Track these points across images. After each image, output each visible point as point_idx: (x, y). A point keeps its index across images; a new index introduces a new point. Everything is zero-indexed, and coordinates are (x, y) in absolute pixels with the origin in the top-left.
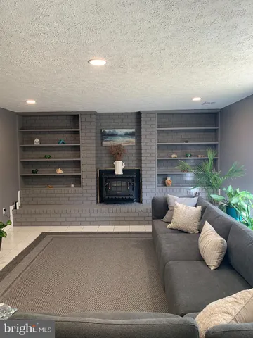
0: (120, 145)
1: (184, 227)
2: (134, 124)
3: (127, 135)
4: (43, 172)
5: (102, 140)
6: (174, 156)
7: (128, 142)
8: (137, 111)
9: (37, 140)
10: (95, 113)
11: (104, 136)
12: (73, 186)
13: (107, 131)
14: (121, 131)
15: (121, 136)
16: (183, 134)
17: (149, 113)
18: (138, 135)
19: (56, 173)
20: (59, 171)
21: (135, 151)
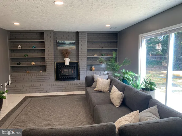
0: (68, 49)
1: (102, 90)
2: (75, 38)
3: (71, 44)
4: (23, 64)
5: (57, 46)
6: (96, 55)
7: (71, 48)
8: (76, 31)
9: (20, 46)
10: (53, 32)
11: (58, 44)
12: (41, 71)
13: (60, 41)
14: (67, 42)
15: (68, 44)
16: (100, 44)
17: (83, 32)
18: (77, 44)
19: (31, 64)
20: (33, 63)
21: (75, 53)
